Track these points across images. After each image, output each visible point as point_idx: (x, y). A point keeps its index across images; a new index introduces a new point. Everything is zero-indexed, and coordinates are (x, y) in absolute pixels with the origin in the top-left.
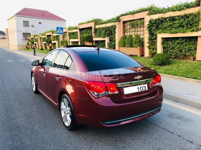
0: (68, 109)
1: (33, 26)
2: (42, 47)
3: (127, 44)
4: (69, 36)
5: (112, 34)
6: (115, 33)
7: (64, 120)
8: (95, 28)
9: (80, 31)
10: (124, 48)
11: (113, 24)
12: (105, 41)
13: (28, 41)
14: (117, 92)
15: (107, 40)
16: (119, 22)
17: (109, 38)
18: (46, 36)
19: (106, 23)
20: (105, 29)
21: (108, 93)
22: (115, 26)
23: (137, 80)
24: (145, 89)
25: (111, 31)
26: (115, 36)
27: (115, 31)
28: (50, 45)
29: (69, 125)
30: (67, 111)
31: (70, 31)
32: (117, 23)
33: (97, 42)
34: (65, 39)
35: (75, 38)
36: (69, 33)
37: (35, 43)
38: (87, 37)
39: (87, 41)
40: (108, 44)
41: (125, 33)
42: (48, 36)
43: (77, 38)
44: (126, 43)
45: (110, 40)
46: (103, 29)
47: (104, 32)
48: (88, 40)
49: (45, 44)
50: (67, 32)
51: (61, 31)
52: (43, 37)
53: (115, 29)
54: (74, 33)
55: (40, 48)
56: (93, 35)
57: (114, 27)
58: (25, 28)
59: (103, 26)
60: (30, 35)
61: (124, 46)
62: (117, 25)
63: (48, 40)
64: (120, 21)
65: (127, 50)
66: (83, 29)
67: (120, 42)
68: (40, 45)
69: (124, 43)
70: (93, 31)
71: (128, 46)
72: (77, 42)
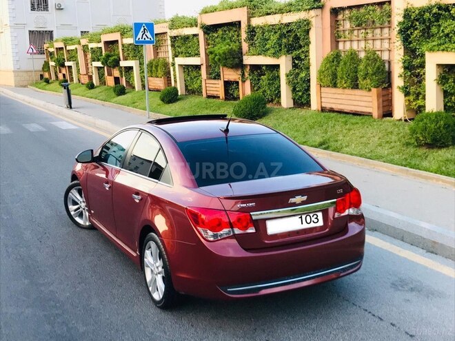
0: (159, 263)
1: (59, 9)
2: (90, 78)
3: (342, 78)
4: (173, 46)
5: (301, 47)
6: (308, 44)
7: (150, 289)
8: (249, 26)
9: (205, 33)
10: (334, 90)
11: (302, 15)
12: (277, 67)
13: (45, 56)
14: (251, 230)
15: (285, 63)
16: (319, 11)
17: (290, 57)
18: (101, 45)
19: (283, 13)
20: (280, 29)
21: (233, 232)
22: (308, 23)
23: (294, 204)
24: (316, 221)
25: (297, 38)
26: (308, 51)
27: (308, 38)
28: (116, 73)
29: (161, 297)
30: (157, 267)
31: (175, 33)
32: (313, 13)
33: (255, 68)
34: (161, 55)
35: (190, 55)
36: (174, 39)
37: (67, 64)
38: (224, 53)
39: (225, 65)
40: (287, 76)
41: (338, 42)
42: (107, 43)
43: (198, 55)
44: (339, 74)
45: (295, 66)
46: (272, 28)
47: (274, 38)
48: (230, 62)
49: (99, 68)
50: (165, 33)
51: (148, 34)
52: (93, 45)
53: (308, 32)
54: (186, 38)
55: (85, 80)
56: (245, 46)
57: (305, 26)
58: (36, 14)
59: (274, 20)
60: (52, 38)
61: (335, 86)
62: (313, 21)
63: (108, 56)
64: (321, 7)
65: (343, 97)
66: (215, 27)
67: (321, 72)
68: (83, 71)
69: (334, 76)
70: (244, 35)
71: (345, 85)
72: (198, 67)
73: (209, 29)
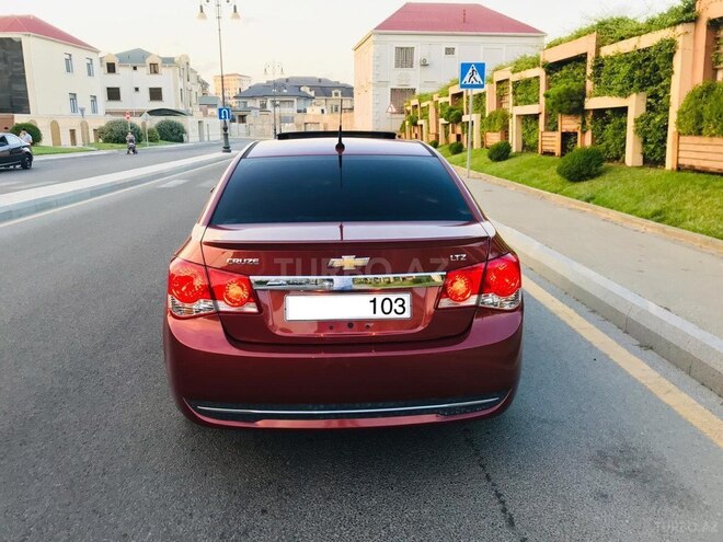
1: (424, 64)
2: (437, 136)
3: (709, 121)
4: (514, 93)
5: (661, 80)
6: (670, 74)
8: (597, 57)
9: (547, 73)
10: (697, 139)
11: (666, 34)
12: (624, 110)
13: (403, 116)
14: (251, 308)
15: (635, 104)
16: (689, 27)
17: (643, 95)
18: (449, 99)
19: (640, 35)
20: (634, 58)
21: (216, 306)
22: (672, 44)
24: (400, 310)
25: (656, 68)
26: (669, 86)
27: (671, 67)
28: (459, 130)
31: (514, 78)
32: (680, 28)
33: (599, 113)
34: (504, 106)
35: (530, 103)
36: (516, 84)
37: (419, 122)
38: (559, 95)
39: (560, 111)
40: (636, 121)
41: (716, 70)
42: (455, 96)
43: (537, 101)
44: (706, 115)
45: (650, 108)
46: (625, 58)
47: (624, 70)
48: (566, 106)
49: (445, 126)
50: (507, 80)
51: (478, 77)
52: (442, 100)
53: (670, 57)
54: (528, 82)
55: (433, 138)
56: (589, 85)
57: (668, 51)
58: (400, 70)
59: (627, 46)
60: (413, 95)
61: (699, 133)
62: (680, 41)
63: (451, 110)
64: (695, 20)
65: (710, 148)
66: (559, 65)
67: (681, 113)
68: (433, 130)
69: (700, 118)
70: (589, 71)
71: (713, 132)
72: (536, 117)
73: (553, 68)
